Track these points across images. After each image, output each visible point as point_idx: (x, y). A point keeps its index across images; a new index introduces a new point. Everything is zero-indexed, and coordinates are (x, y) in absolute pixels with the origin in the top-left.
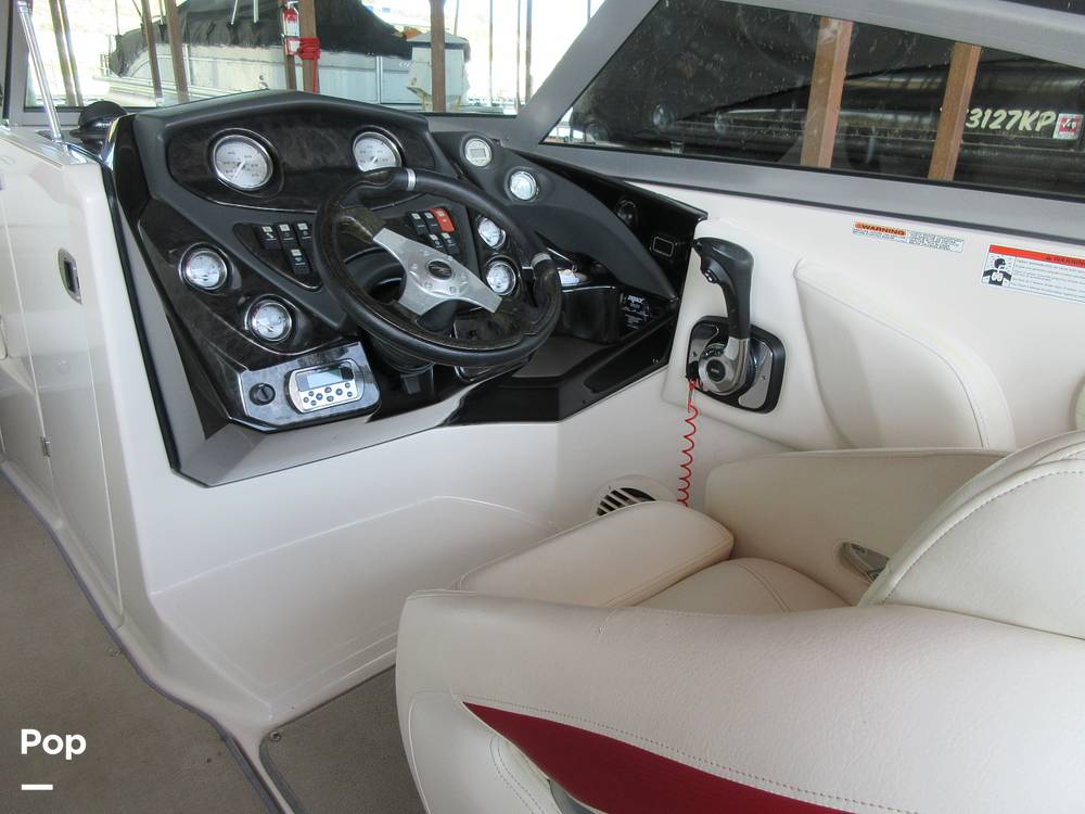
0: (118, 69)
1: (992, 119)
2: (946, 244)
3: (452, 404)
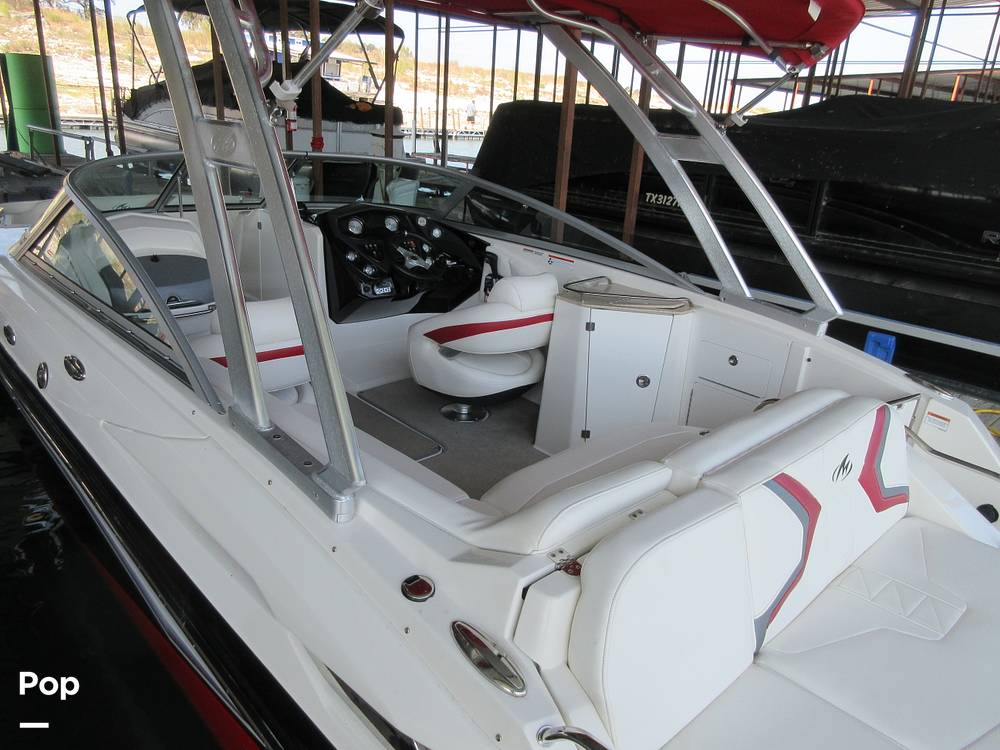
0: (132, 114)
1: (667, 201)
2: (541, 254)
3: (415, 300)
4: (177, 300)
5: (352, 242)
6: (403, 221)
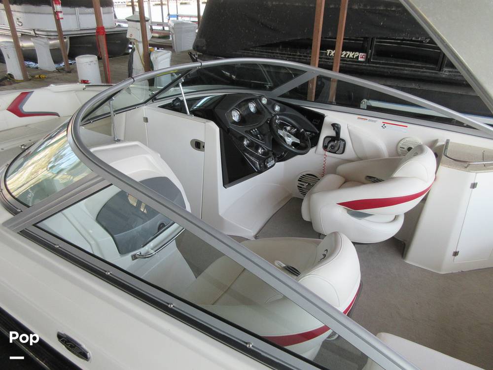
2: (375, 121)
5: (240, 130)
6: (257, 103)
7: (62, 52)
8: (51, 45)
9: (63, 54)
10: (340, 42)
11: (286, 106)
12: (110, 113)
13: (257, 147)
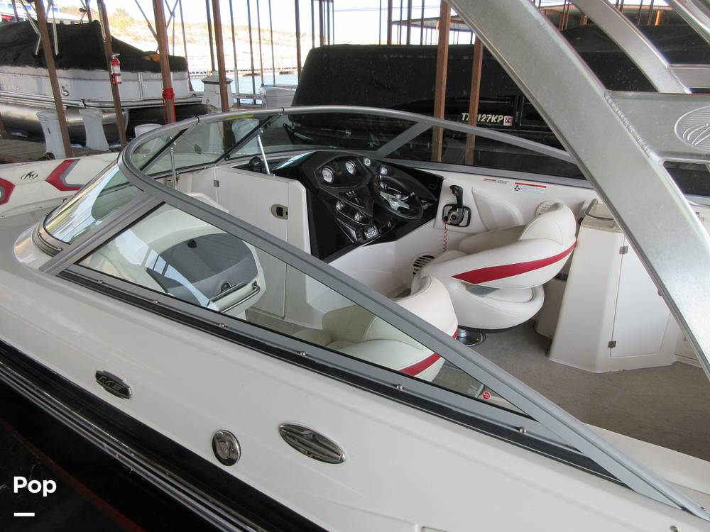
1: (481, 119)
2: (506, 183)
4: (229, 287)
5: (334, 192)
6: (357, 164)
7: (119, 127)
8: (104, 120)
9: (120, 132)
10: (475, 102)
11: (394, 168)
12: (170, 171)
13: (353, 213)
